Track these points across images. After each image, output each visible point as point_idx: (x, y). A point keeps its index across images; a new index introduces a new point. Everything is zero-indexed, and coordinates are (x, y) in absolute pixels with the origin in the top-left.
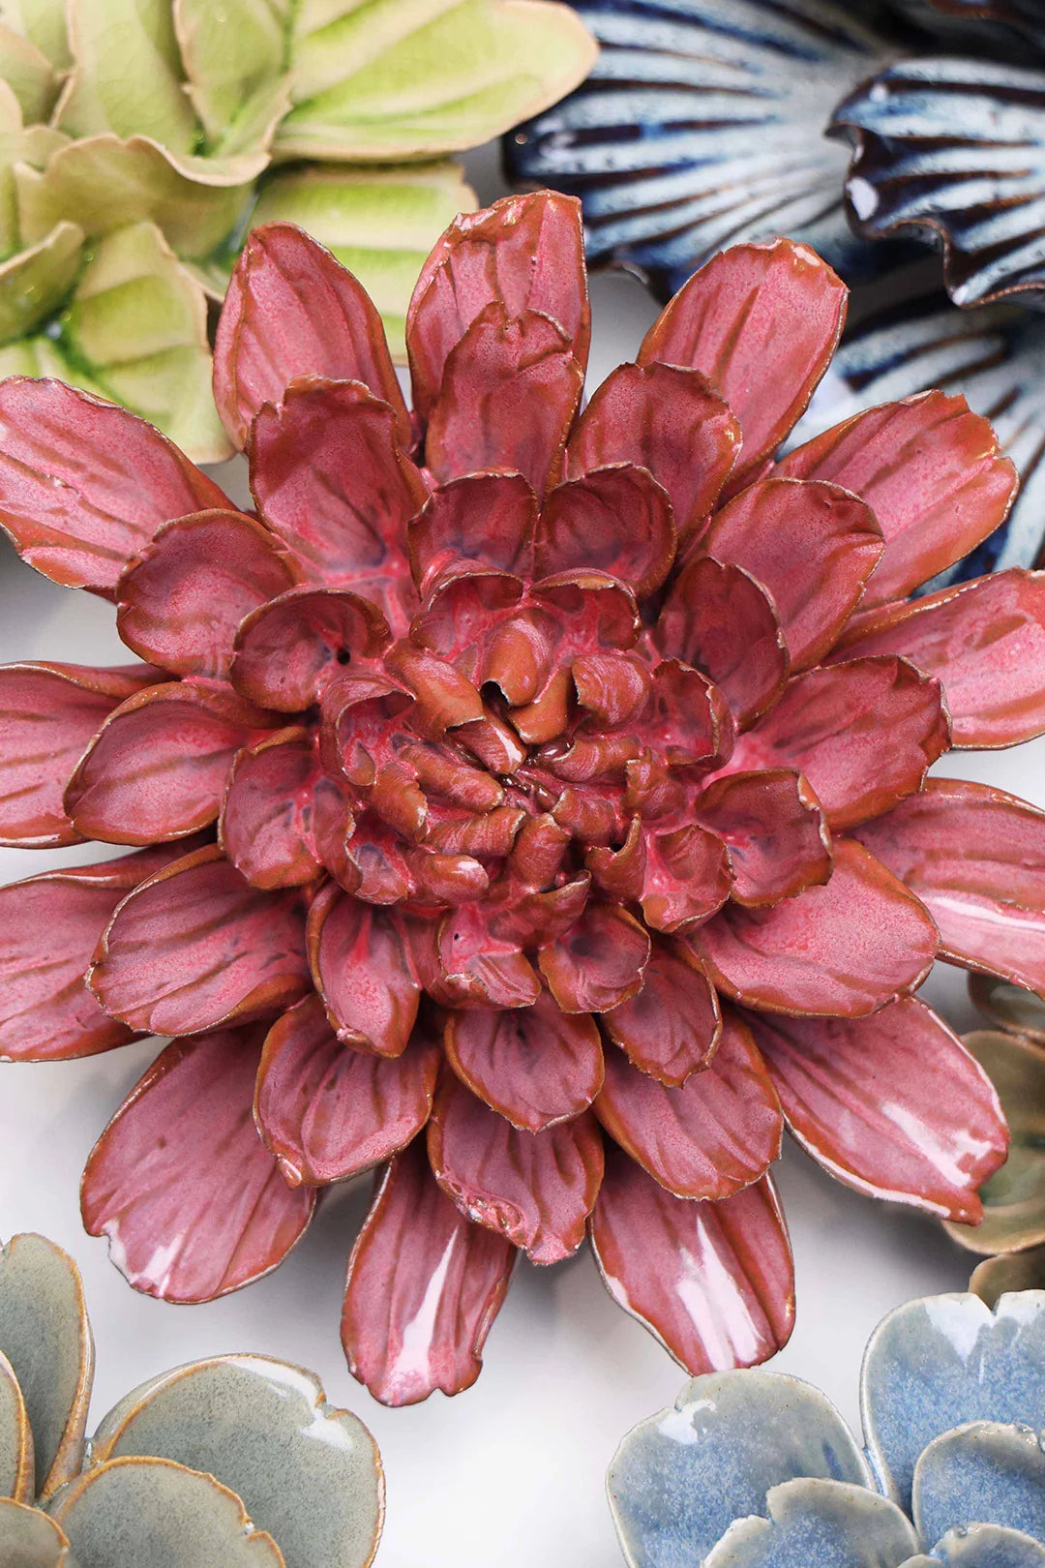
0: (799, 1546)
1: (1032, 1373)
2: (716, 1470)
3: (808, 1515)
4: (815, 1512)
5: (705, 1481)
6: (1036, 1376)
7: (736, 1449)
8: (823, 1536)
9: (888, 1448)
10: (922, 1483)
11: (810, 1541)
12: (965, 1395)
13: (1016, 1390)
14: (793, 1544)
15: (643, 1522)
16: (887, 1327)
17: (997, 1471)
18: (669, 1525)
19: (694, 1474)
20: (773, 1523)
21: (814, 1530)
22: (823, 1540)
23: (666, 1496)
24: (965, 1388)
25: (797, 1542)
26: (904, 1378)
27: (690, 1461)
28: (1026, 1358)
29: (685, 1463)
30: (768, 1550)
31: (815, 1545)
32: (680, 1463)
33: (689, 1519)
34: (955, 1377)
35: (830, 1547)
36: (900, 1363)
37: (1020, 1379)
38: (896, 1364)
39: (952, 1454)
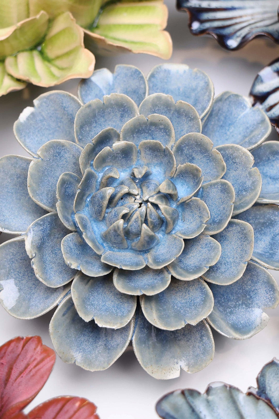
0: (95, 307)
1: (11, 272)
2: (85, 342)
3: (86, 308)
4: (85, 307)
5: (89, 343)
6: (12, 271)
7: (76, 340)
8: (89, 302)
9: (54, 299)
10: (60, 283)
11: (92, 305)
12: (27, 287)
13: (18, 274)
14: (96, 308)
15: (111, 353)
16: (21, 317)
17: (46, 266)
18: (107, 346)
19: (89, 348)
20: (94, 316)
21: (89, 305)
22: (90, 301)
23: (100, 351)
24: (25, 288)
25: (95, 308)
26: (33, 305)
27: (87, 351)
28: (8, 276)
29: (88, 351)
30: (101, 314)
31: (93, 303)
32: (89, 353)
33: (102, 342)
34: (24, 293)
35: (91, 299)
36: (29, 308)
37: (14, 275)
38: (30, 309)
39: (49, 279)
